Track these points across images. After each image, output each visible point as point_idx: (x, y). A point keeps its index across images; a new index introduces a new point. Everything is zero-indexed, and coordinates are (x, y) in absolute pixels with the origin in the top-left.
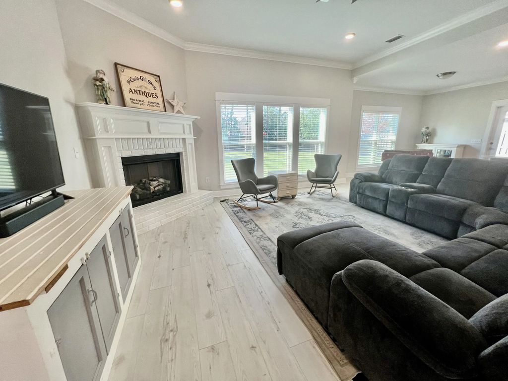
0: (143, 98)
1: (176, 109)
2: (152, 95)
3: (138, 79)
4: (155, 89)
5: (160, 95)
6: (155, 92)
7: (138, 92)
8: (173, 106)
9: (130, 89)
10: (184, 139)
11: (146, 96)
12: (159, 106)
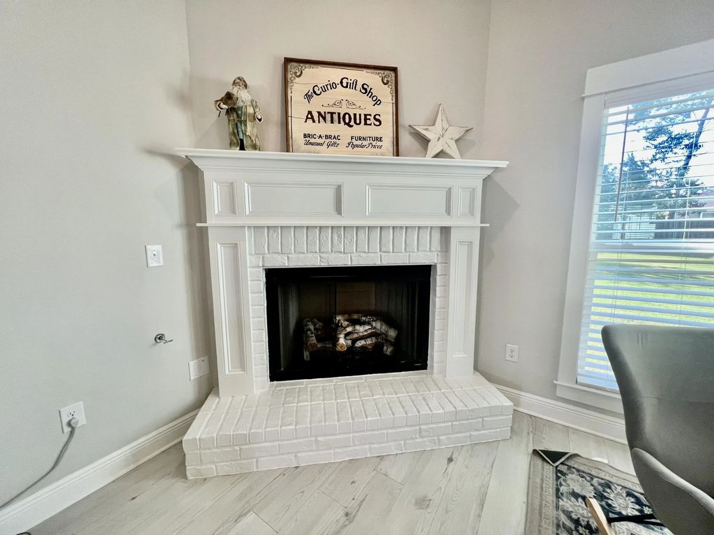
0: (339, 129)
1: (434, 148)
2: (366, 119)
3: (333, 86)
4: (378, 102)
5: (387, 119)
6: (373, 110)
7: (328, 117)
8: (424, 141)
9: (310, 113)
10: (445, 231)
11: (348, 124)
12: (379, 143)
